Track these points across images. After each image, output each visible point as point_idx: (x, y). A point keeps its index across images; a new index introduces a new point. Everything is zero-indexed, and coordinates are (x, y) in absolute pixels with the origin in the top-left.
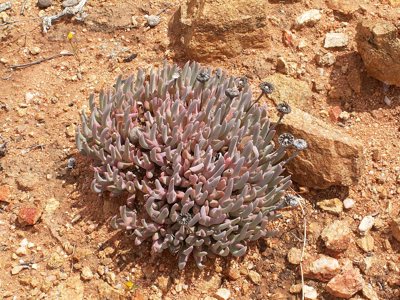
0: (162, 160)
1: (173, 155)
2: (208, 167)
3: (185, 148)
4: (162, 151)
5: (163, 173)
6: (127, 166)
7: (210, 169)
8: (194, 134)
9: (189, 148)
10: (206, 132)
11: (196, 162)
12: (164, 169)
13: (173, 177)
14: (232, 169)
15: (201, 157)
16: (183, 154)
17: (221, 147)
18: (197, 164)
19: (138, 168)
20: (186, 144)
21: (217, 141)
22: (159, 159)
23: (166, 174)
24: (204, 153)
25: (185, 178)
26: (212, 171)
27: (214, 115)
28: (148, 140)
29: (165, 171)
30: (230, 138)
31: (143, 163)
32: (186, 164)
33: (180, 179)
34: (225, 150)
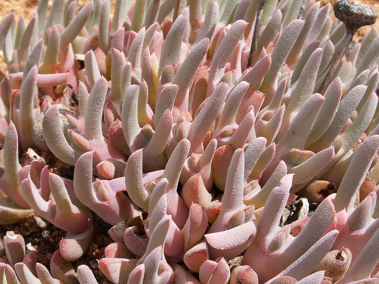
0: (113, 203)
1: (150, 187)
2: (270, 238)
3: (195, 169)
4: (118, 174)
5: (113, 247)
6: (13, 215)
7: (276, 245)
8: (228, 128)
9: (207, 171)
10: (265, 123)
11: (228, 215)
12: (119, 233)
13: (141, 263)
14: (348, 251)
15: (247, 203)
16: (185, 189)
17: (308, 180)
18: (233, 223)
19: (43, 224)
20: (197, 157)
21: (303, 154)
22: (103, 198)
23: (123, 252)
24: (258, 189)
25: (186, 269)
26: (281, 251)
27: (293, 81)
28: (75, 134)
29: (121, 241)
30: (341, 151)
31: (53, 209)
32: (193, 223)
33: (169, 272)
34: (318, 189)
